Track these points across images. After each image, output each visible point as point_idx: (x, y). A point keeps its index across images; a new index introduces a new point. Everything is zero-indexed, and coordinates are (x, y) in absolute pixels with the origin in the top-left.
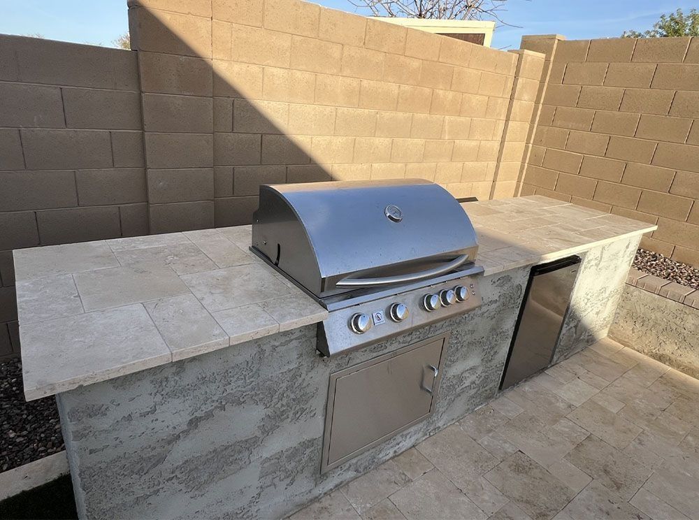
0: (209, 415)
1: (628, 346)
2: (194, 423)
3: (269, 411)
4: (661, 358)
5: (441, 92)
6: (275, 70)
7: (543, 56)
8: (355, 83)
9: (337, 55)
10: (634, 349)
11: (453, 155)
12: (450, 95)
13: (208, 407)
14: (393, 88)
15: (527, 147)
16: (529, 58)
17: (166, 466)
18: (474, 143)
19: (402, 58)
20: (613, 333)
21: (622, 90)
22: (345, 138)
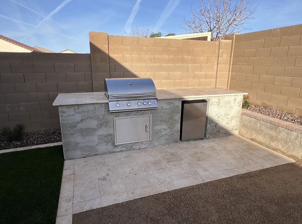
0: (85, 120)
1: (244, 137)
2: (82, 120)
3: (99, 123)
4: (252, 140)
5: (186, 57)
6: (127, 55)
7: (231, 41)
8: (152, 56)
9: (146, 49)
10: (245, 138)
11: (195, 77)
12: (190, 57)
13: (84, 118)
14: (167, 57)
15: (229, 73)
16: (223, 43)
17: (77, 128)
18: (203, 73)
19: (169, 48)
20: (240, 133)
21: (255, 49)
22: (150, 73)
